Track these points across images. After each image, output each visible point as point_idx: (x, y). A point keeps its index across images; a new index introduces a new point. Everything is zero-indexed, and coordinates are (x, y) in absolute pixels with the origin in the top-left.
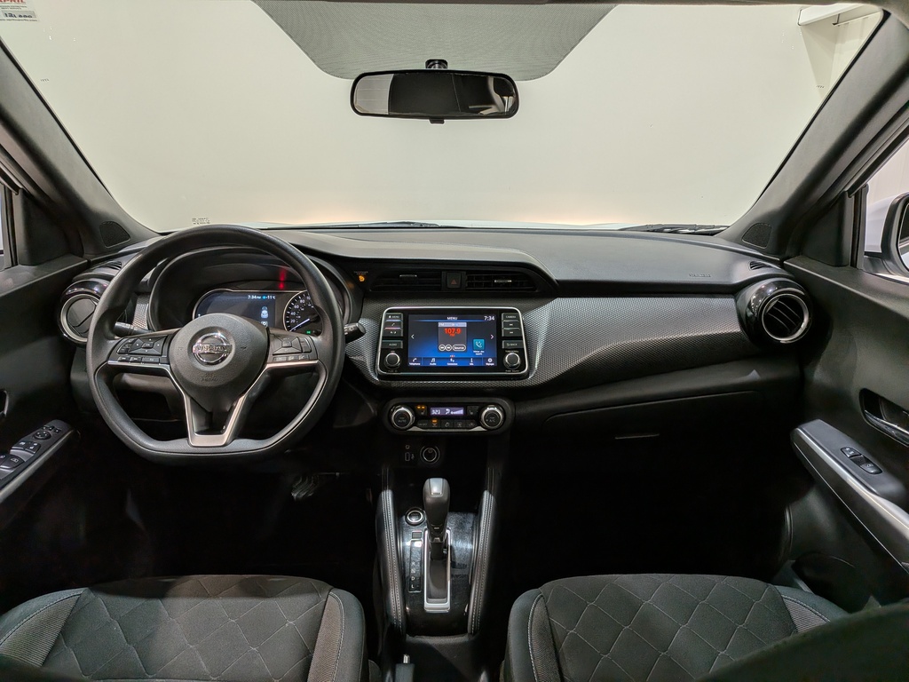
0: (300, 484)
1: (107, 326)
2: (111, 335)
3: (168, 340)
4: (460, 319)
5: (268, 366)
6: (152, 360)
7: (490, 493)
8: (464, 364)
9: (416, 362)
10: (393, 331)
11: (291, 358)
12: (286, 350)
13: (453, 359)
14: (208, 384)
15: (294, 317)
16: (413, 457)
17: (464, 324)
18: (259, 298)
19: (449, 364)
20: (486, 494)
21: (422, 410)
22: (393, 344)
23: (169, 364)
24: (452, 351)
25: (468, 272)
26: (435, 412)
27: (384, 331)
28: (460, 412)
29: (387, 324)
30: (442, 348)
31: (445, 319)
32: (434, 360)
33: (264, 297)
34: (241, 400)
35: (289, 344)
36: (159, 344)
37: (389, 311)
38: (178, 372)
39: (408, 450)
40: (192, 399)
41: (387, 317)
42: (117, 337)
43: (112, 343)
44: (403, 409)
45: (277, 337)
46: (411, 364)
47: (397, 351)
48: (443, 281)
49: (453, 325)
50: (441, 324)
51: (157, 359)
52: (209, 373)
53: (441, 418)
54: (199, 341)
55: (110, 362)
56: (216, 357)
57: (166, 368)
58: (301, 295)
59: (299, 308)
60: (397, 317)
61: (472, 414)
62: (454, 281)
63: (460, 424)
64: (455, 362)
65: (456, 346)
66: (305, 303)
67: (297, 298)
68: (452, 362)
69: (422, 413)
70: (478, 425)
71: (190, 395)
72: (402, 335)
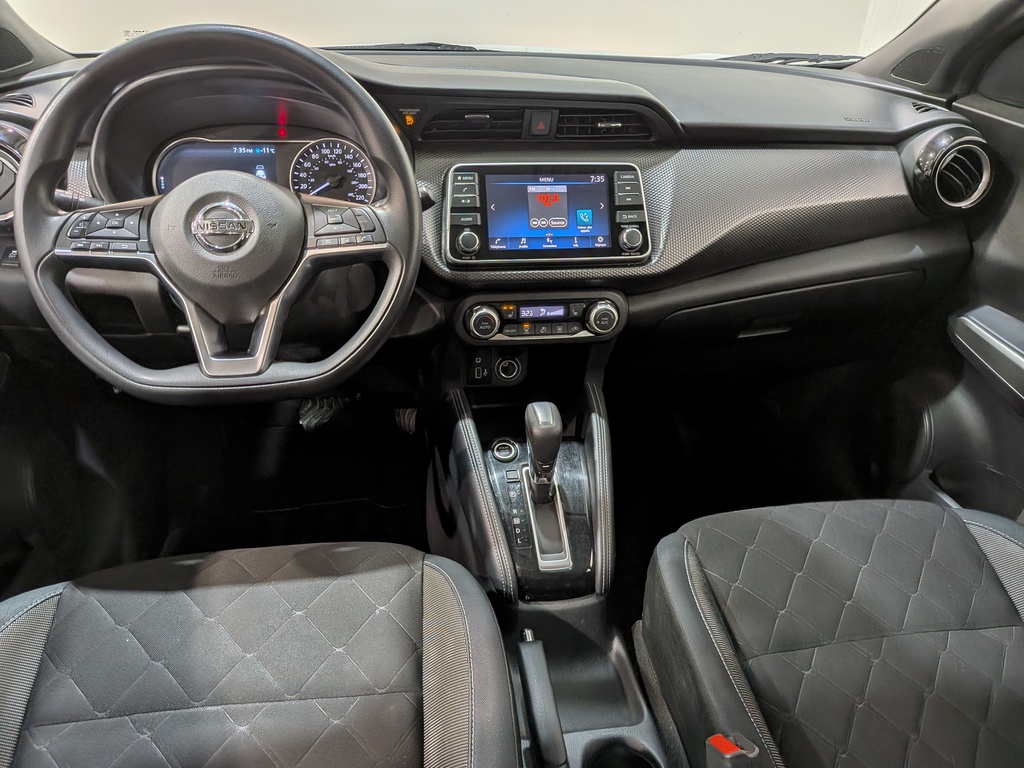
0: (310, 409)
1: (42, 194)
2: (52, 208)
3: (146, 214)
4: (557, 182)
5: (309, 253)
6: (125, 245)
7: (600, 415)
8: (565, 245)
9: (499, 243)
10: (466, 198)
11: (344, 240)
12: (336, 228)
13: (551, 238)
14: (223, 282)
15: (305, 181)
16: (485, 373)
17: (563, 189)
18: (251, 151)
19: (545, 246)
20: (594, 417)
21: (509, 312)
22: (467, 219)
23: (153, 252)
24: (549, 228)
25: (562, 111)
26: (526, 313)
27: (454, 200)
28: (559, 312)
29: (456, 190)
30: (535, 223)
31: (536, 182)
32: (524, 240)
33: (258, 151)
34: (275, 305)
35: (339, 219)
36: (132, 221)
37: (456, 170)
38: (173, 267)
39: (479, 365)
40: (197, 305)
41: (455, 179)
42: (61, 212)
43: (56, 221)
44: (485, 310)
45: (316, 208)
46: (492, 247)
47: (473, 228)
48: (525, 124)
49: (548, 189)
50: (531, 189)
51: (132, 245)
52: (222, 265)
53: (536, 322)
54: (199, 217)
55: (58, 251)
56: (230, 240)
57: (150, 259)
58: (313, 147)
59: (312, 167)
60: (470, 178)
61: (576, 314)
62: (541, 124)
63: (560, 329)
64: (553, 244)
65: (554, 220)
66: (319, 159)
67: (307, 151)
68: (549, 244)
69: (510, 316)
70: (585, 328)
71: (195, 299)
72: (478, 205)
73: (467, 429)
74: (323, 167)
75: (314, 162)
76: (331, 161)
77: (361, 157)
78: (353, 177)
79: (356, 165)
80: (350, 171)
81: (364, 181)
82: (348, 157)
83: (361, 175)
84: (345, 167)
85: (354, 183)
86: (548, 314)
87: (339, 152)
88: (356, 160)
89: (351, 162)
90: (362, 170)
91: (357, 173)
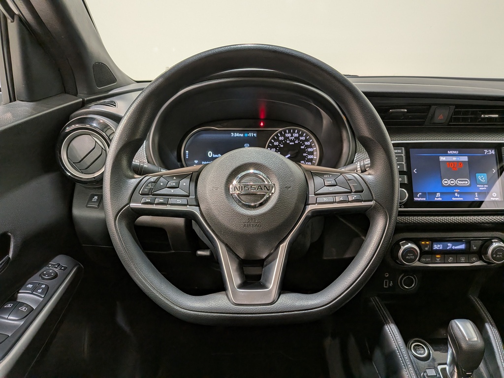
1: (124, 163)
2: (130, 174)
3: (195, 178)
4: (461, 154)
5: (310, 208)
6: (179, 201)
7: (492, 325)
8: (469, 199)
9: (421, 197)
11: (339, 198)
13: (458, 193)
14: (252, 230)
16: (391, 284)
17: (465, 159)
18: (242, 135)
19: (454, 199)
21: (426, 245)
23: (198, 205)
24: (456, 186)
25: (457, 106)
26: (437, 247)
28: (462, 247)
30: (446, 182)
31: (445, 154)
32: (438, 195)
33: (246, 135)
34: (283, 248)
35: (333, 182)
36: (185, 182)
38: (213, 218)
39: (387, 278)
42: (136, 176)
43: (133, 182)
46: (416, 199)
47: (403, 185)
48: (430, 115)
49: (454, 159)
50: (442, 159)
51: (184, 201)
52: (251, 218)
53: (445, 253)
54: (235, 182)
55: (133, 205)
57: (195, 210)
58: (281, 133)
59: (279, 145)
60: (399, 151)
61: (475, 248)
62: (441, 115)
63: (463, 259)
64: (460, 197)
65: (460, 181)
66: (284, 140)
67: (277, 135)
68: (457, 197)
69: (426, 249)
70: (481, 259)
71: (226, 241)
72: (405, 170)
73: (392, 331)
74: (285, 144)
75: (280, 142)
76: (291, 141)
77: (310, 138)
78: (304, 151)
79: (306, 143)
80: (302, 147)
81: (312, 153)
82: (302, 138)
83: (310, 150)
84: (299, 145)
85: (305, 154)
86: (453, 247)
87: (296, 135)
88: (307, 140)
89: (303, 141)
90: (310, 146)
91: (307, 149)
